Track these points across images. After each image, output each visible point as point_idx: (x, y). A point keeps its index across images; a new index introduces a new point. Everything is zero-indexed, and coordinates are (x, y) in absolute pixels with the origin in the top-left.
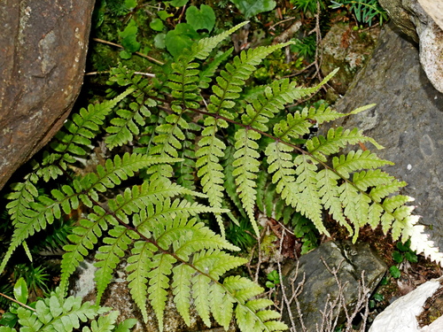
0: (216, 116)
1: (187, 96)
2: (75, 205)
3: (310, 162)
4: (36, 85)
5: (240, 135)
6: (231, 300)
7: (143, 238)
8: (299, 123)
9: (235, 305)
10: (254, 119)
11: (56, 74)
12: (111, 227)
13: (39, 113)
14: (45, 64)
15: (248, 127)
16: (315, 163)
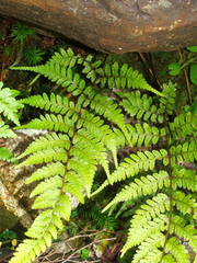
0: (169, 156)
1: (174, 134)
2: (75, 93)
3: (165, 224)
4: (132, 7)
5: (163, 174)
6: (53, 205)
7: (71, 139)
8: (188, 205)
9: (51, 208)
10: (177, 178)
11: (145, 17)
12: (70, 118)
13: (115, 18)
14: (148, 7)
15: (171, 177)
16: (166, 228)
